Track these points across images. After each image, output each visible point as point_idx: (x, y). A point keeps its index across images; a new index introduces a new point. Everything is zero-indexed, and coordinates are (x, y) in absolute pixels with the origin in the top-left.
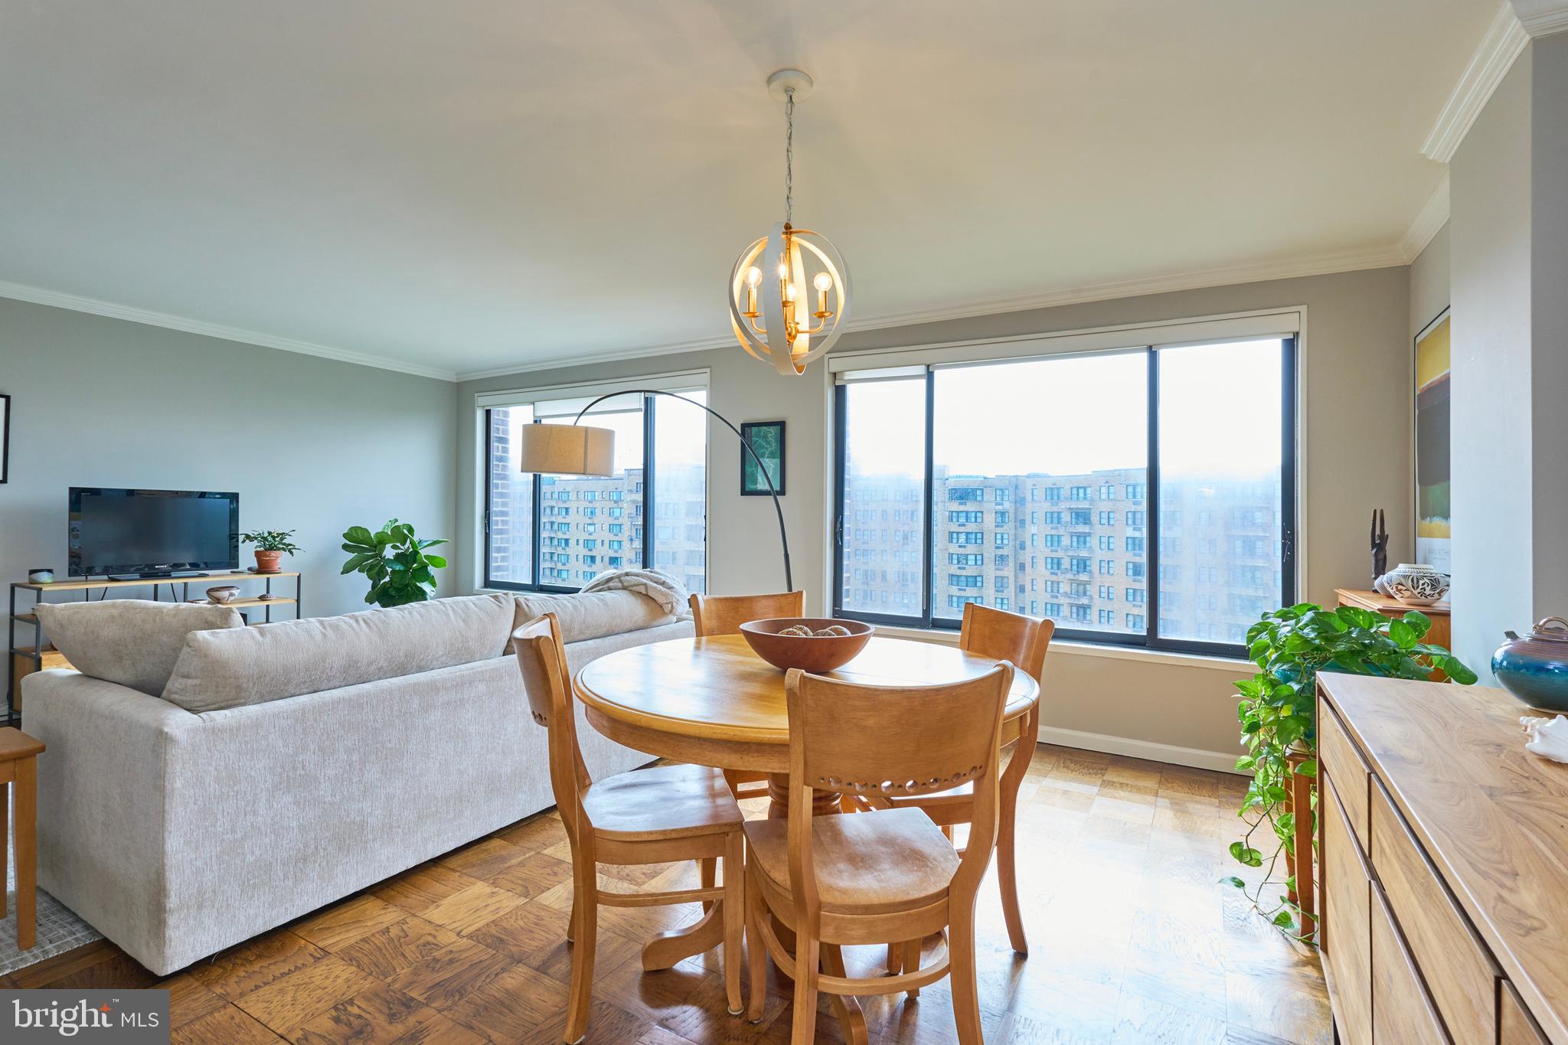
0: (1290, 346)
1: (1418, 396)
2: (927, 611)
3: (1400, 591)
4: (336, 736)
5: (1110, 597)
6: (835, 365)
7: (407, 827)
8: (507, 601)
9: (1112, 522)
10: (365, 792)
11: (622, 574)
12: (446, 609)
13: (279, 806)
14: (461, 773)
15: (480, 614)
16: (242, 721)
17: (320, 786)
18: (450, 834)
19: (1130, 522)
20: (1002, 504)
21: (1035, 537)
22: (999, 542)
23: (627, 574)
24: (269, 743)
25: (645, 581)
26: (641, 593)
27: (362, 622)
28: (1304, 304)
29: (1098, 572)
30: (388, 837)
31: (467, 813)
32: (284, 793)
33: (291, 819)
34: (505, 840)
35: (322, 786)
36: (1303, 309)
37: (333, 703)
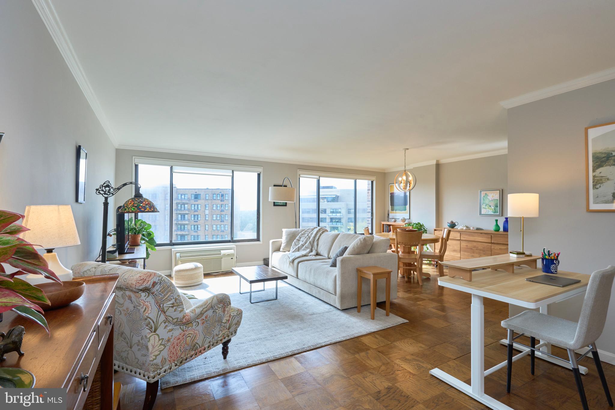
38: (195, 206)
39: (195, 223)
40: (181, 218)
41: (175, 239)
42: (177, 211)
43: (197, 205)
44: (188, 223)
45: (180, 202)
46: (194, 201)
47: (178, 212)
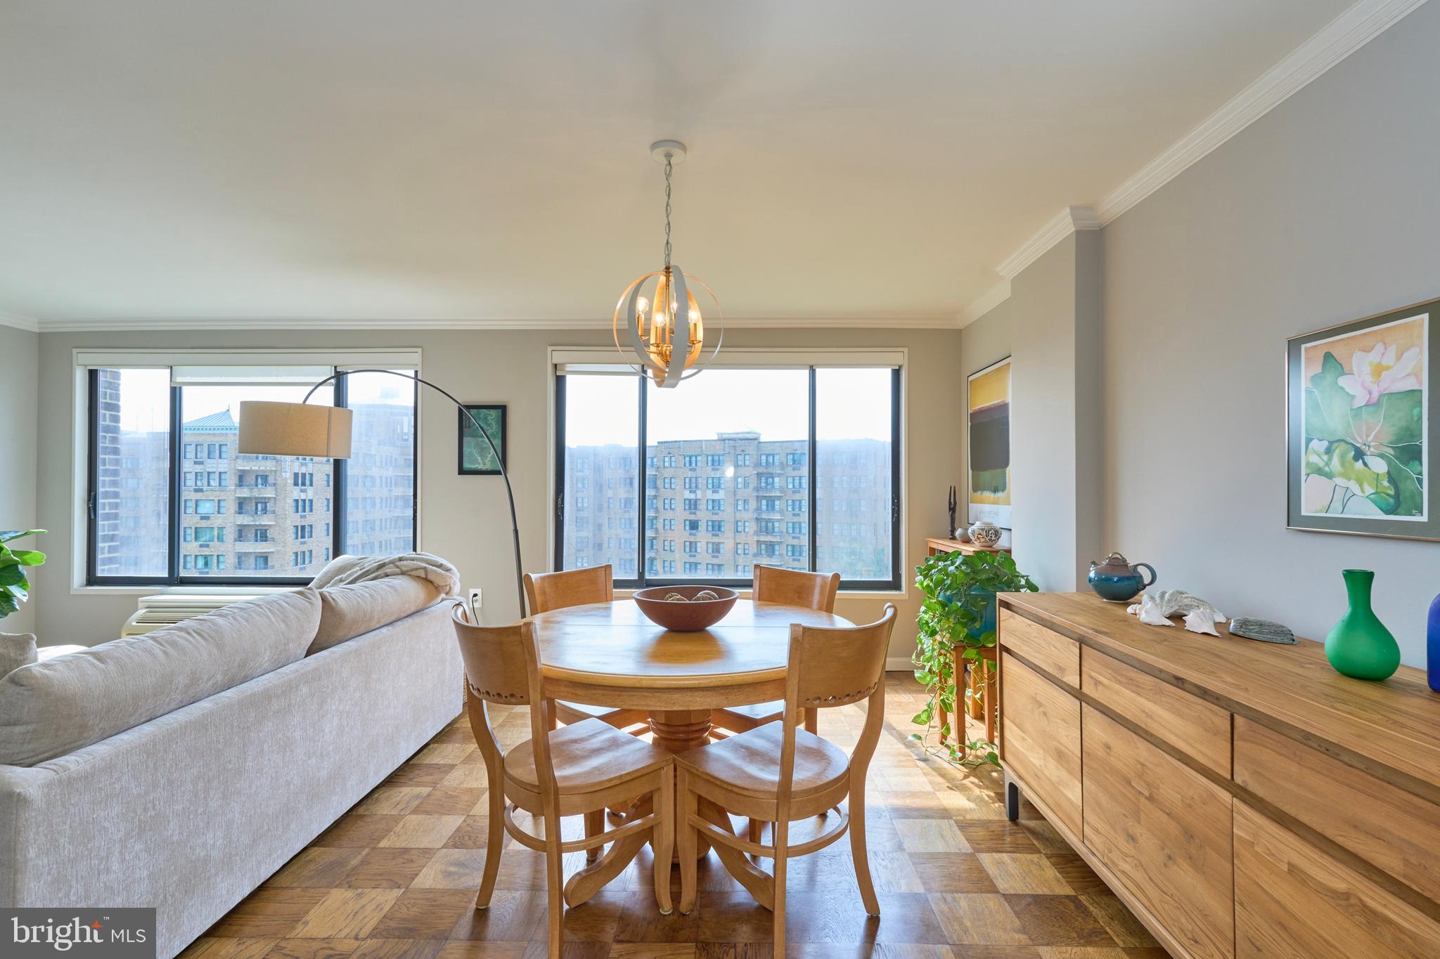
0: (896, 374)
1: (971, 414)
2: (641, 574)
3: (979, 538)
4: (183, 765)
5: (672, 549)
6: (558, 357)
7: (244, 853)
8: (315, 596)
9: (673, 487)
10: (208, 823)
11: (396, 559)
12: (264, 610)
13: (131, 857)
14: (288, 784)
15: (296, 613)
16: (97, 765)
17: (168, 825)
18: (279, 852)
19: (687, 486)
20: (582, 471)
21: (611, 501)
22: (579, 505)
23: (401, 559)
24: (122, 786)
25: (424, 565)
26: (419, 577)
27: (195, 634)
28: (906, 347)
29: (662, 528)
30: (228, 868)
31: (293, 826)
32: (136, 840)
33: (142, 869)
34: (323, 846)
35: (172, 824)
36: (906, 350)
37: (181, 729)
38: (794, 480)
39: (794, 517)
40: (767, 505)
41: (755, 551)
42: (758, 491)
43: (798, 478)
44: (779, 518)
45: (765, 471)
46: (791, 468)
47: (761, 494)
